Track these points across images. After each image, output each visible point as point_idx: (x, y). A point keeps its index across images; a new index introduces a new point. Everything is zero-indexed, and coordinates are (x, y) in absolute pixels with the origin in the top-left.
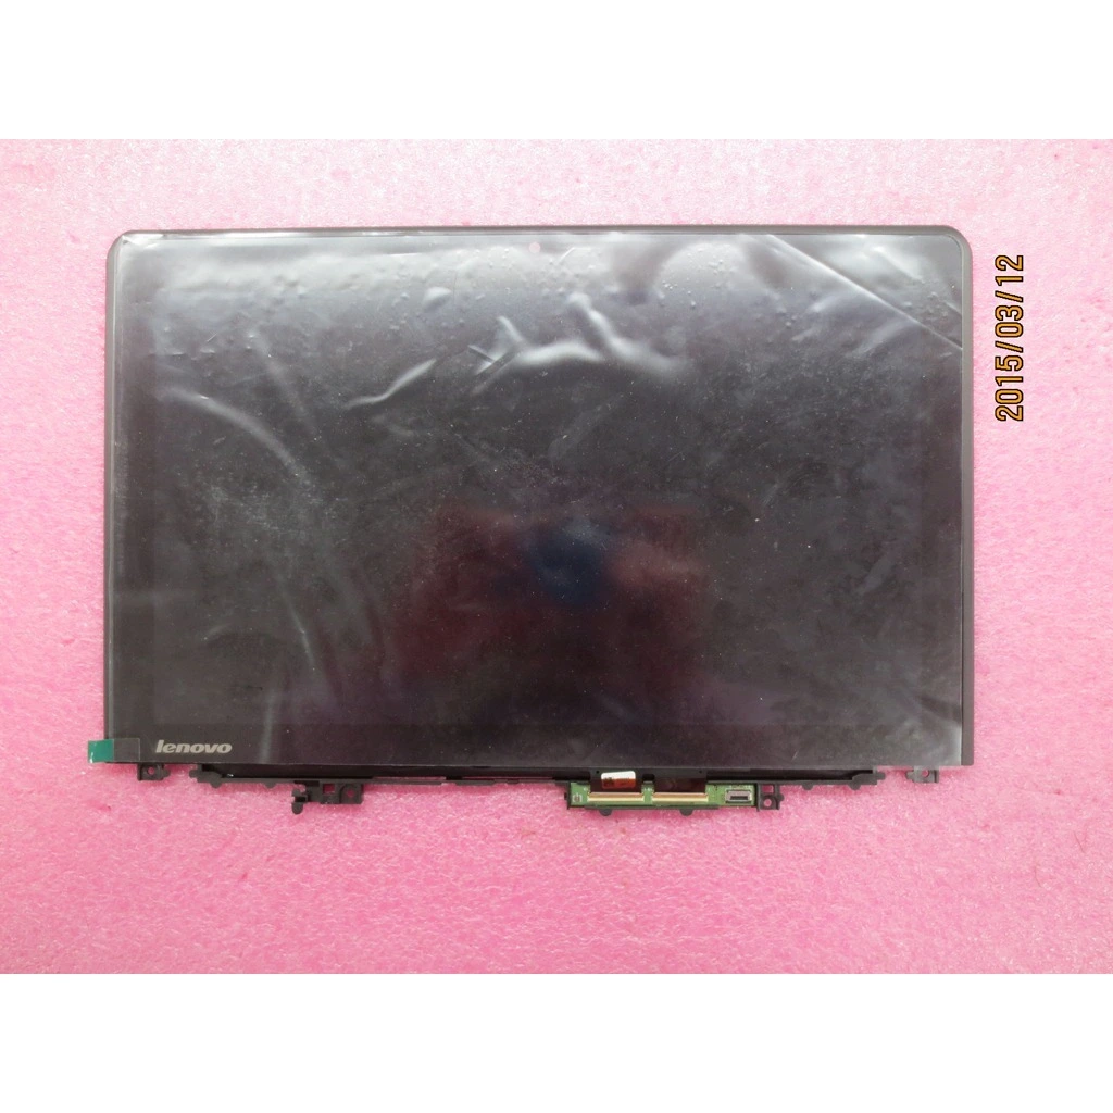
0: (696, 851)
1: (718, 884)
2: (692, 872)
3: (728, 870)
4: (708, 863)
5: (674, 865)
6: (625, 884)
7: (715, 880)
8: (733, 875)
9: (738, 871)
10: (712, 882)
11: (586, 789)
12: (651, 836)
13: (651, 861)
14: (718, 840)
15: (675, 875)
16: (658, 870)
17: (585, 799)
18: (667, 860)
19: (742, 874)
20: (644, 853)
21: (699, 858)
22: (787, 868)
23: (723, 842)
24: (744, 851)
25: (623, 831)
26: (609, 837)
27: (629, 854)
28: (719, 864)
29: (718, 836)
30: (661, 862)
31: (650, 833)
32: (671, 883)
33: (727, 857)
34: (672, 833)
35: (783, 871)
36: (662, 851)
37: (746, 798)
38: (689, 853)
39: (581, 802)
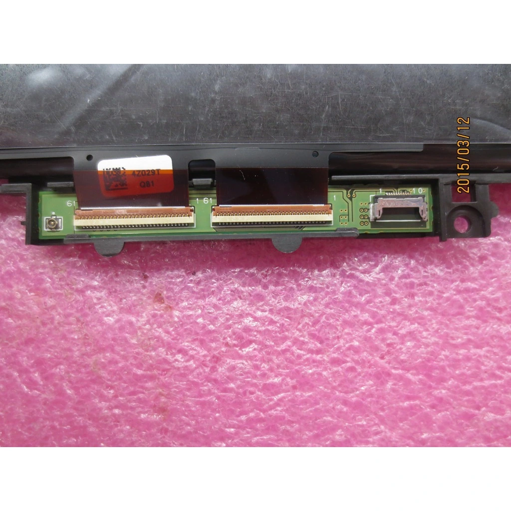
0: (313, 336)
1: (358, 407)
2: (304, 383)
3: (381, 376)
4: (335, 362)
5: (265, 366)
6: (162, 410)
7: (353, 398)
8: (389, 385)
9: (401, 378)
10: (345, 403)
11: (70, 202)
12: (215, 307)
13: (217, 359)
14: (355, 312)
15: (267, 388)
16: (230, 379)
17: (68, 222)
18: (250, 358)
19: (408, 382)
20: (202, 343)
21: (318, 352)
22: (500, 368)
23: (366, 316)
24: (411, 335)
25: (159, 298)
26: (129, 310)
27: (169, 347)
28: (362, 363)
29: (357, 305)
30: (239, 363)
31: (213, 300)
32: (258, 405)
33: (376, 349)
34: (260, 297)
35: (493, 376)
36: (239, 338)
37: (415, 212)
38: (296, 341)
39: (62, 231)
